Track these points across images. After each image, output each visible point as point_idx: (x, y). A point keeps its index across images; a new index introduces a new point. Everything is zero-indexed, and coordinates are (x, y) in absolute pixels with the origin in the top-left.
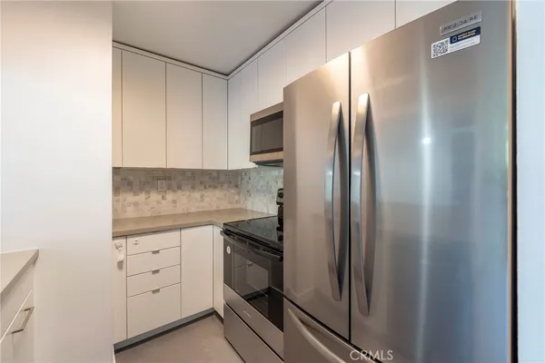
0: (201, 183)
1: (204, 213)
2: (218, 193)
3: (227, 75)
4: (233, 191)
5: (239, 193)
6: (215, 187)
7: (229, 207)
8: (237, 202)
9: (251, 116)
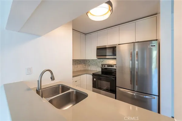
0: (77, 63)
1: (78, 71)
2: (81, 65)
3: (86, 34)
4: (84, 65)
5: (85, 66)
6: (80, 64)
7: (83, 69)
8: (85, 68)
9: (97, 47)
